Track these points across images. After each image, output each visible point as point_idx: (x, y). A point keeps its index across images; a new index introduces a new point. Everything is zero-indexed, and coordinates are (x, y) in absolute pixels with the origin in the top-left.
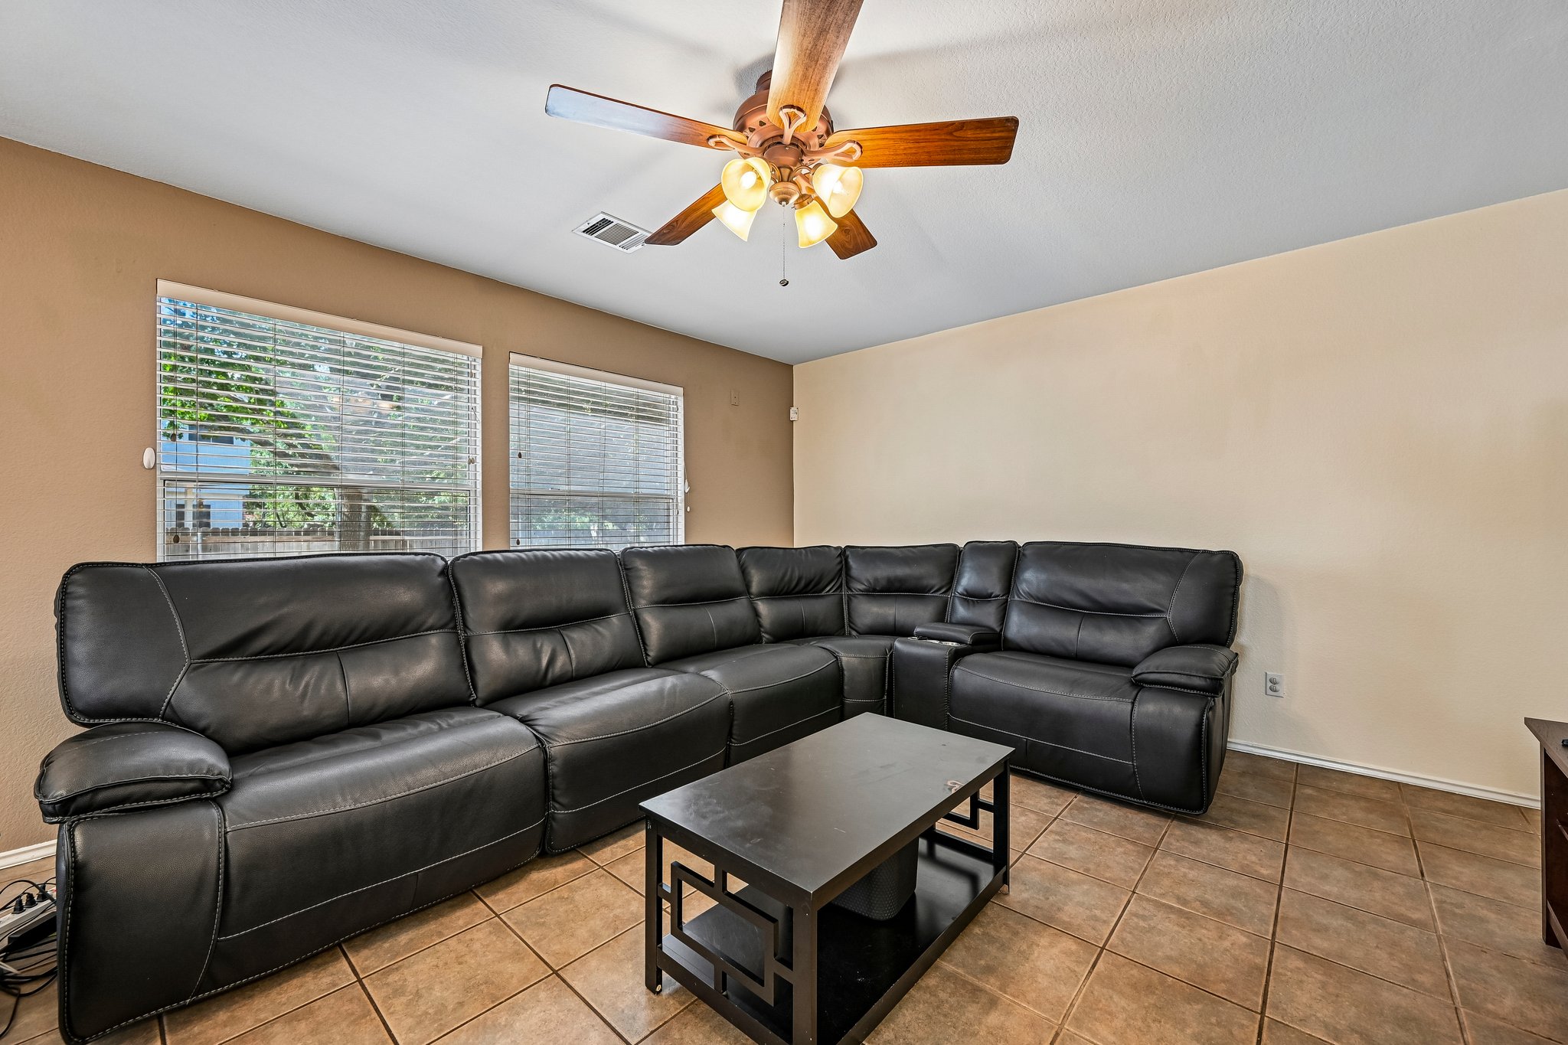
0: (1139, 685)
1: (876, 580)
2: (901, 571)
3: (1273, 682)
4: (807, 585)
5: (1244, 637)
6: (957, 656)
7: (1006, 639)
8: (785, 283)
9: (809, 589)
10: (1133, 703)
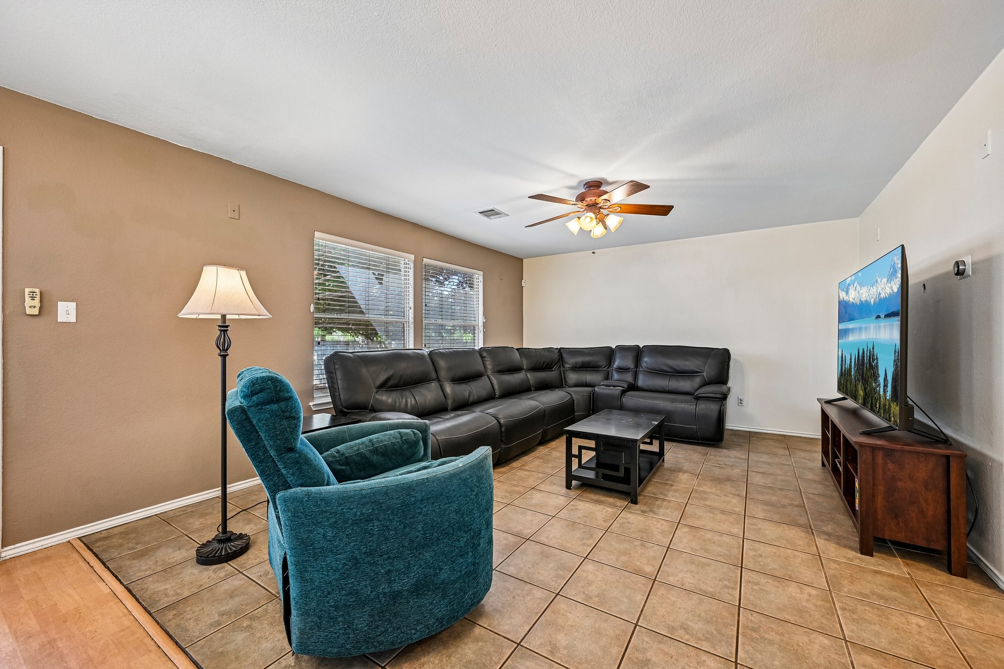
0: (698, 398)
1: (576, 363)
2: (587, 359)
3: (741, 400)
4: (547, 365)
6: (623, 392)
7: (637, 386)
8: (593, 253)
10: (696, 405)
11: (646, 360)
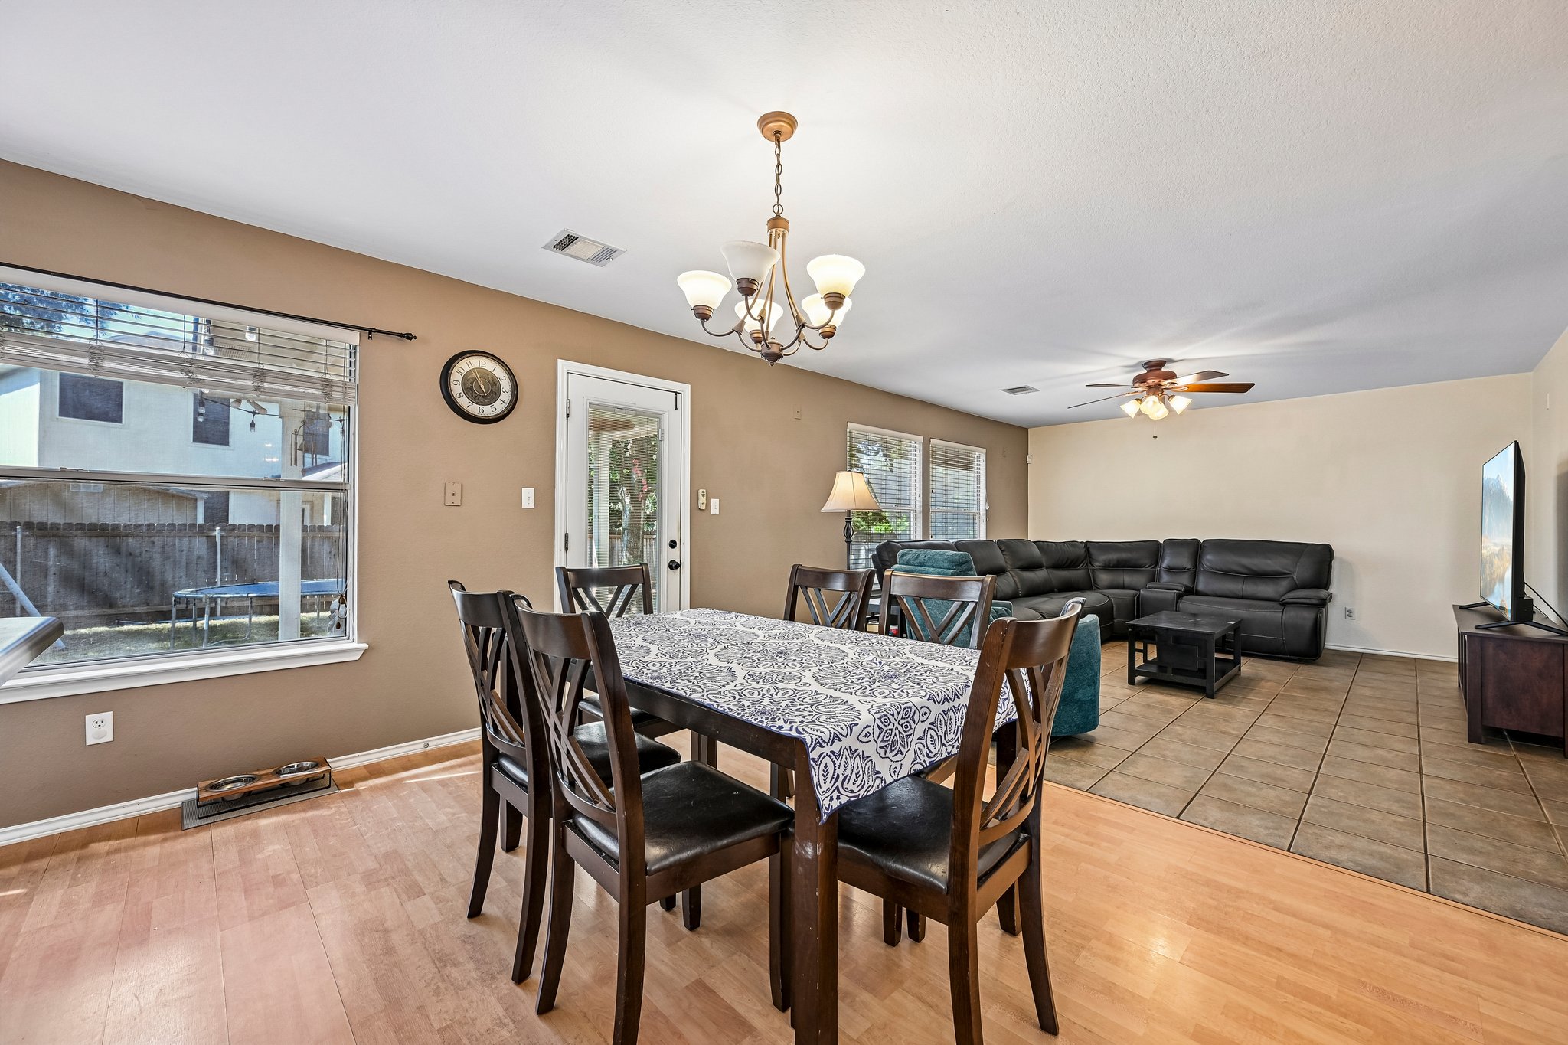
0: (1284, 604)
1: (1110, 560)
2: (1124, 556)
3: (1350, 612)
4: (1071, 563)
5: (1333, 590)
6: (1180, 597)
7: (1196, 590)
8: (1155, 437)
9: (1070, 564)
10: (1283, 612)
11: (1209, 559)
